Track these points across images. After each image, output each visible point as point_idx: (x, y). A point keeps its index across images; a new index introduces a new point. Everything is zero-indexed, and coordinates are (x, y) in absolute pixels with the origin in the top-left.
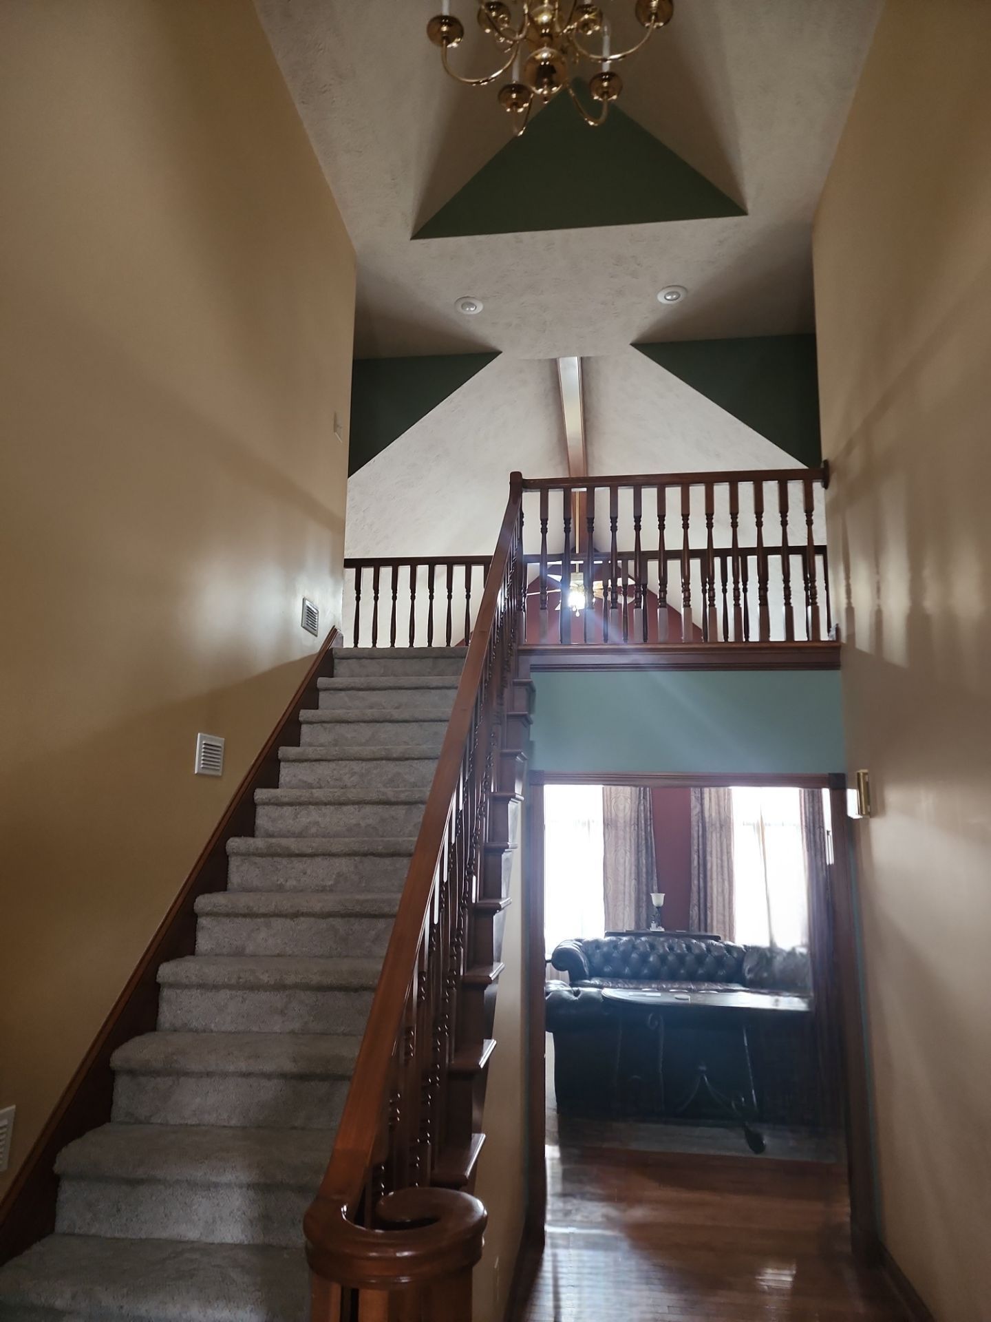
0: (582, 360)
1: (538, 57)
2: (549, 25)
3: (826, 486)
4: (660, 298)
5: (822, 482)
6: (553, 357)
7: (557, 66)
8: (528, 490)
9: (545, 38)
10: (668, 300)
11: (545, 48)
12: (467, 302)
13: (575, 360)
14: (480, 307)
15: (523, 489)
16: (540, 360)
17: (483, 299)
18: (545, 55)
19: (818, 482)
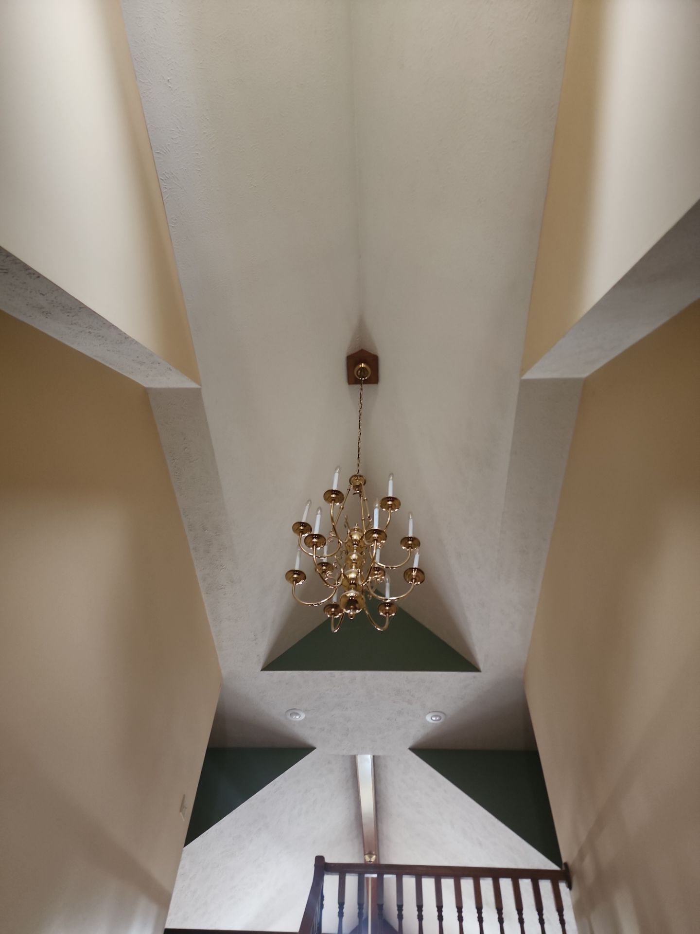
0: (374, 757)
1: (348, 595)
2: (356, 579)
3: (570, 886)
4: (428, 718)
5: (566, 883)
6: (353, 753)
7: (359, 600)
8: (330, 873)
9: (353, 585)
10: (433, 720)
11: (352, 591)
12: (294, 712)
13: (369, 757)
14: (303, 716)
15: (325, 872)
16: (343, 756)
17: (306, 711)
18: (352, 594)
19: (563, 882)
